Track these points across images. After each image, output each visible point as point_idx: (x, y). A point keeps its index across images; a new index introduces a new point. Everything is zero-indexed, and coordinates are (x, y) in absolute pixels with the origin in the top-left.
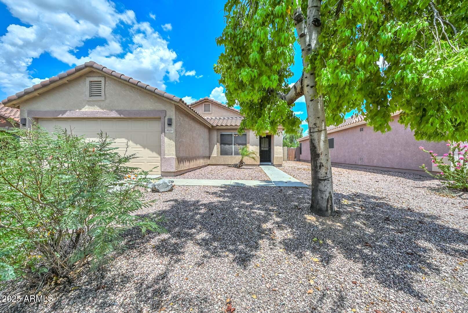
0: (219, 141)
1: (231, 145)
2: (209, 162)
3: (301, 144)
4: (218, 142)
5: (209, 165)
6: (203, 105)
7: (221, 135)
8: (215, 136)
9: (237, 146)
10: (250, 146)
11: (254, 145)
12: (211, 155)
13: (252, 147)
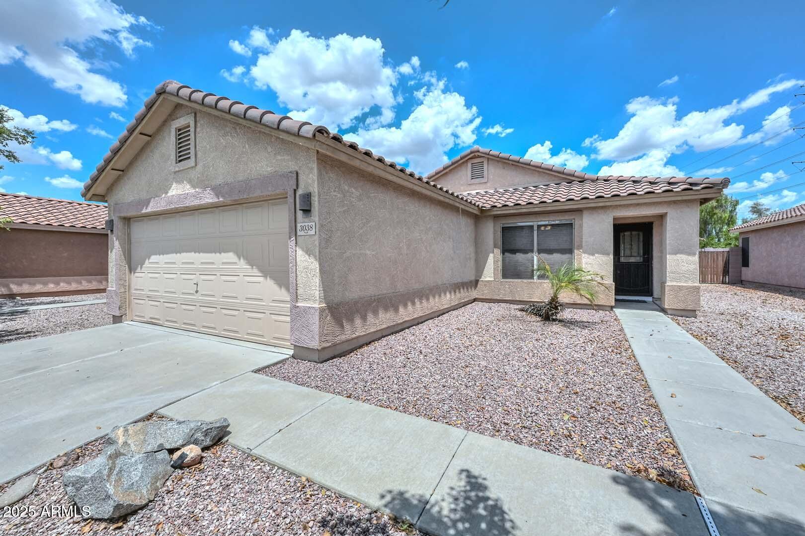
0: (500, 243)
1: (529, 255)
2: (474, 294)
4: (495, 246)
5: (475, 300)
6: (469, 165)
7: (504, 229)
8: (491, 232)
9: (544, 256)
10: (583, 255)
11: (598, 253)
12: (481, 278)
13: (591, 257)
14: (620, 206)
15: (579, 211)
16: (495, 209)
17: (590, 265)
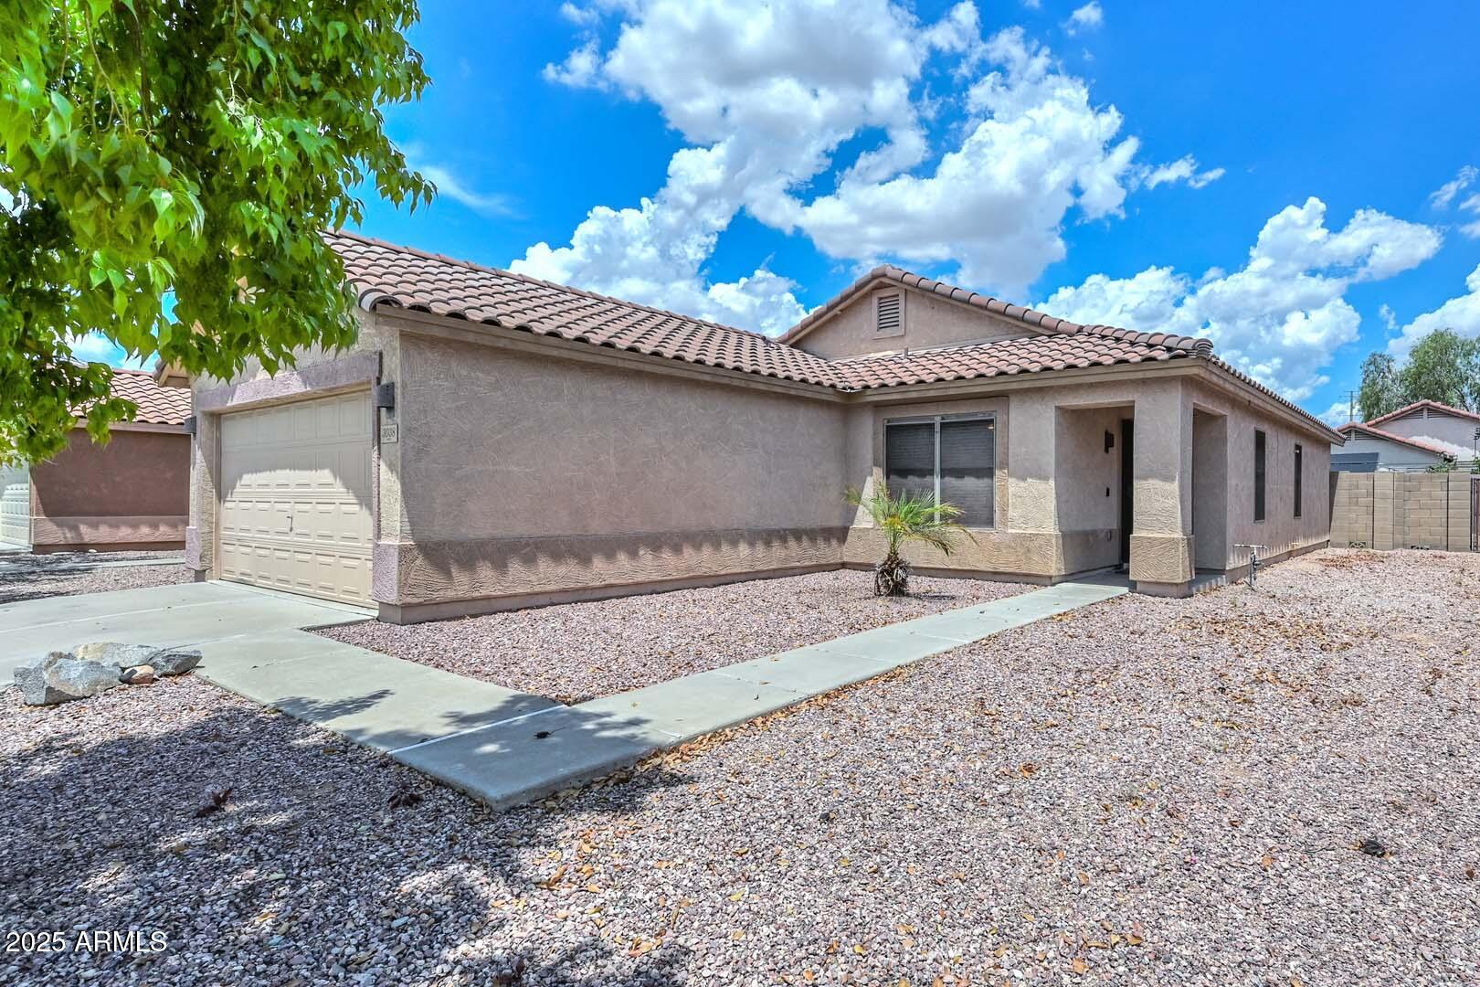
0: (882, 457)
1: (928, 479)
2: (842, 553)
4: (876, 463)
5: (844, 565)
6: (875, 301)
7: (892, 431)
8: (868, 436)
9: (951, 481)
10: (1010, 480)
11: (1031, 477)
12: (852, 523)
13: (1022, 484)
14: (1065, 387)
15: (1003, 396)
16: (869, 392)
17: (1019, 500)
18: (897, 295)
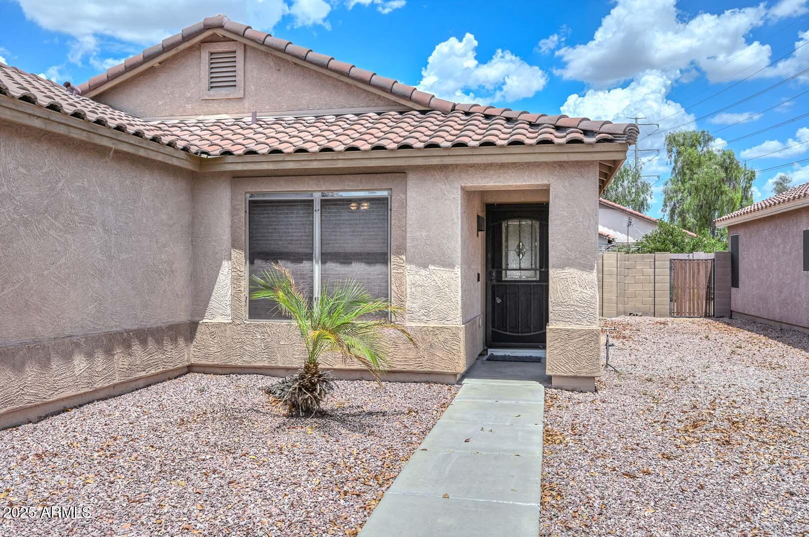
0: (244, 237)
1: (306, 265)
2: (190, 354)
3: (735, 241)
4: (235, 245)
5: (190, 369)
6: (205, 56)
7: (255, 206)
9: (334, 267)
10: (408, 267)
11: (434, 263)
12: (203, 318)
13: (423, 272)
14: (472, 166)
15: (400, 172)
16: (229, 159)
17: (419, 289)
18: (235, 52)
